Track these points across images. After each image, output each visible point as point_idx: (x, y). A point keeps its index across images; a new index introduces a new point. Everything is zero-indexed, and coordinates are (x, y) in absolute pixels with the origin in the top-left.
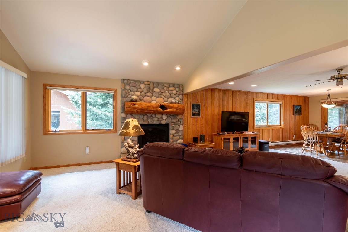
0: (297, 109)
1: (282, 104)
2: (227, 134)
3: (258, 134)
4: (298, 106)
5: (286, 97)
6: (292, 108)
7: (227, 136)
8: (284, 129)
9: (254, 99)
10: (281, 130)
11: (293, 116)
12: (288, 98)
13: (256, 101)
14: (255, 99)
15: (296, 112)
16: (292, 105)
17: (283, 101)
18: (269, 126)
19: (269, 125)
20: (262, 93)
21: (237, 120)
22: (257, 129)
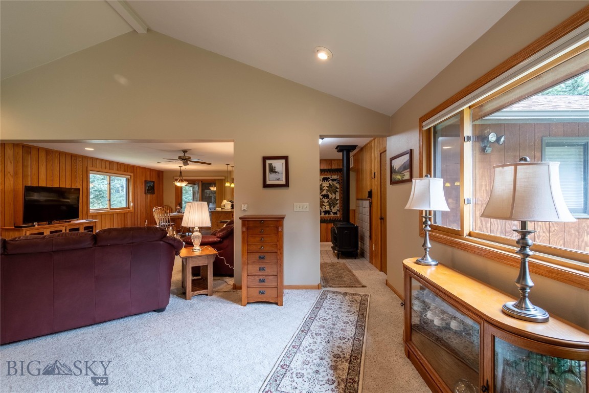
0: (150, 186)
1: (131, 178)
2: (36, 226)
3: (96, 221)
4: (151, 181)
5: (135, 168)
6: (144, 184)
7: (38, 229)
8: (134, 213)
9: (87, 167)
10: (129, 214)
11: (144, 194)
12: (138, 171)
13: (91, 172)
14: (89, 168)
15: (148, 190)
16: (144, 180)
17: (132, 174)
18: (111, 209)
19: (111, 207)
20: (102, 160)
21: (46, 201)
22: (92, 215)
